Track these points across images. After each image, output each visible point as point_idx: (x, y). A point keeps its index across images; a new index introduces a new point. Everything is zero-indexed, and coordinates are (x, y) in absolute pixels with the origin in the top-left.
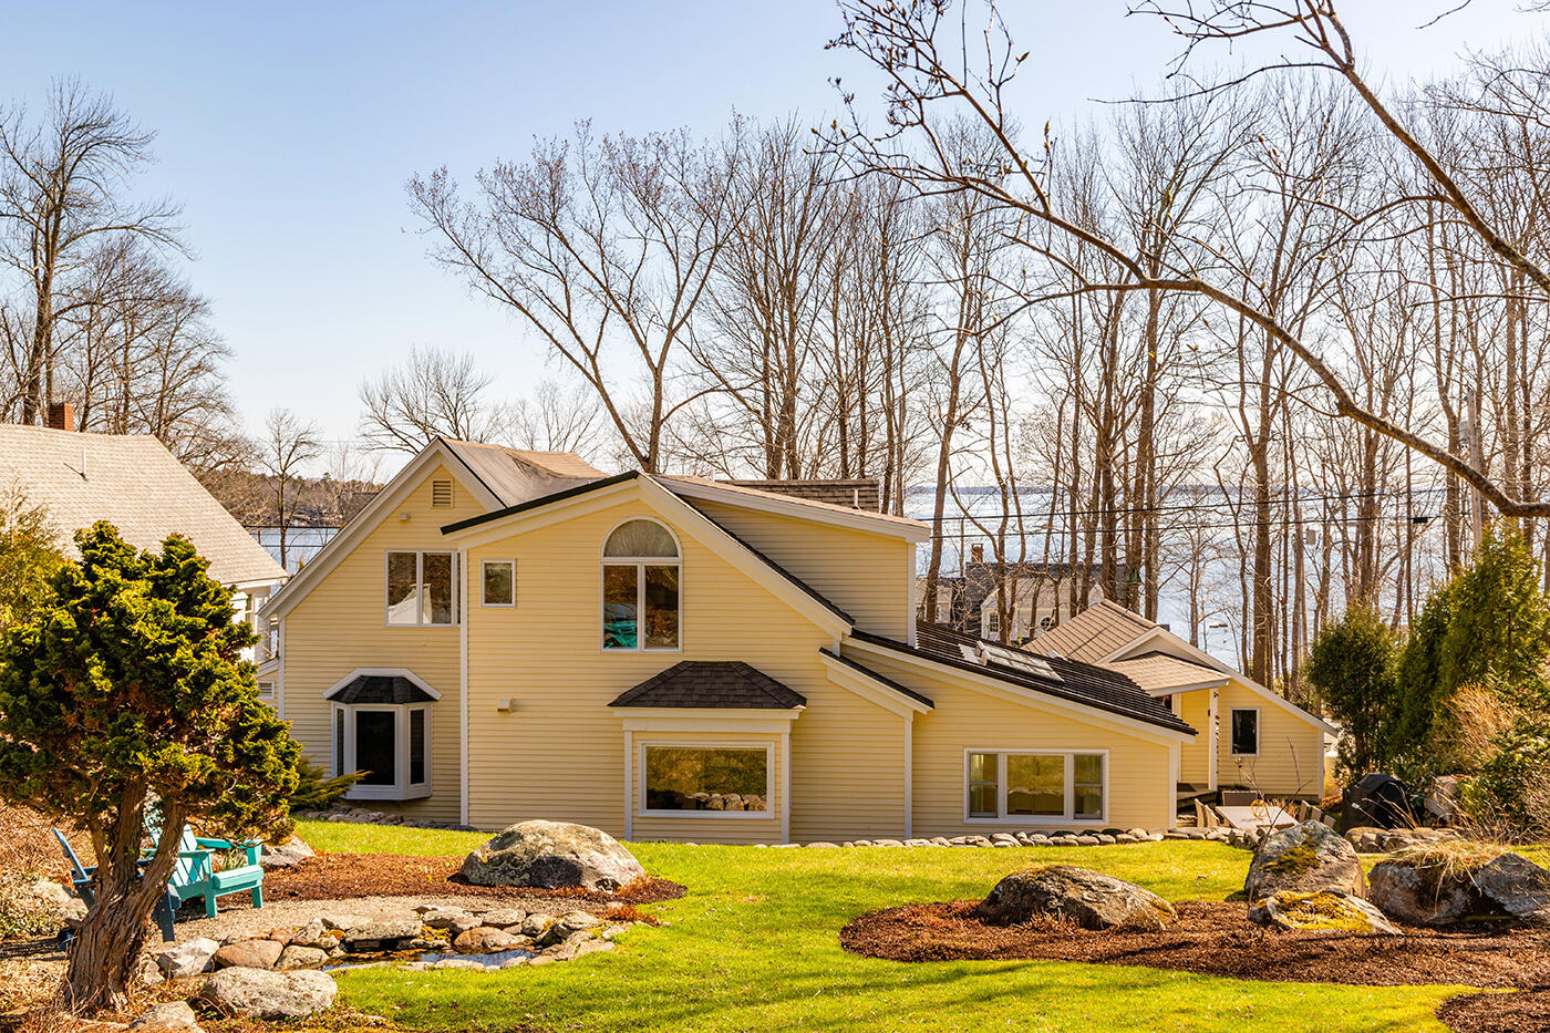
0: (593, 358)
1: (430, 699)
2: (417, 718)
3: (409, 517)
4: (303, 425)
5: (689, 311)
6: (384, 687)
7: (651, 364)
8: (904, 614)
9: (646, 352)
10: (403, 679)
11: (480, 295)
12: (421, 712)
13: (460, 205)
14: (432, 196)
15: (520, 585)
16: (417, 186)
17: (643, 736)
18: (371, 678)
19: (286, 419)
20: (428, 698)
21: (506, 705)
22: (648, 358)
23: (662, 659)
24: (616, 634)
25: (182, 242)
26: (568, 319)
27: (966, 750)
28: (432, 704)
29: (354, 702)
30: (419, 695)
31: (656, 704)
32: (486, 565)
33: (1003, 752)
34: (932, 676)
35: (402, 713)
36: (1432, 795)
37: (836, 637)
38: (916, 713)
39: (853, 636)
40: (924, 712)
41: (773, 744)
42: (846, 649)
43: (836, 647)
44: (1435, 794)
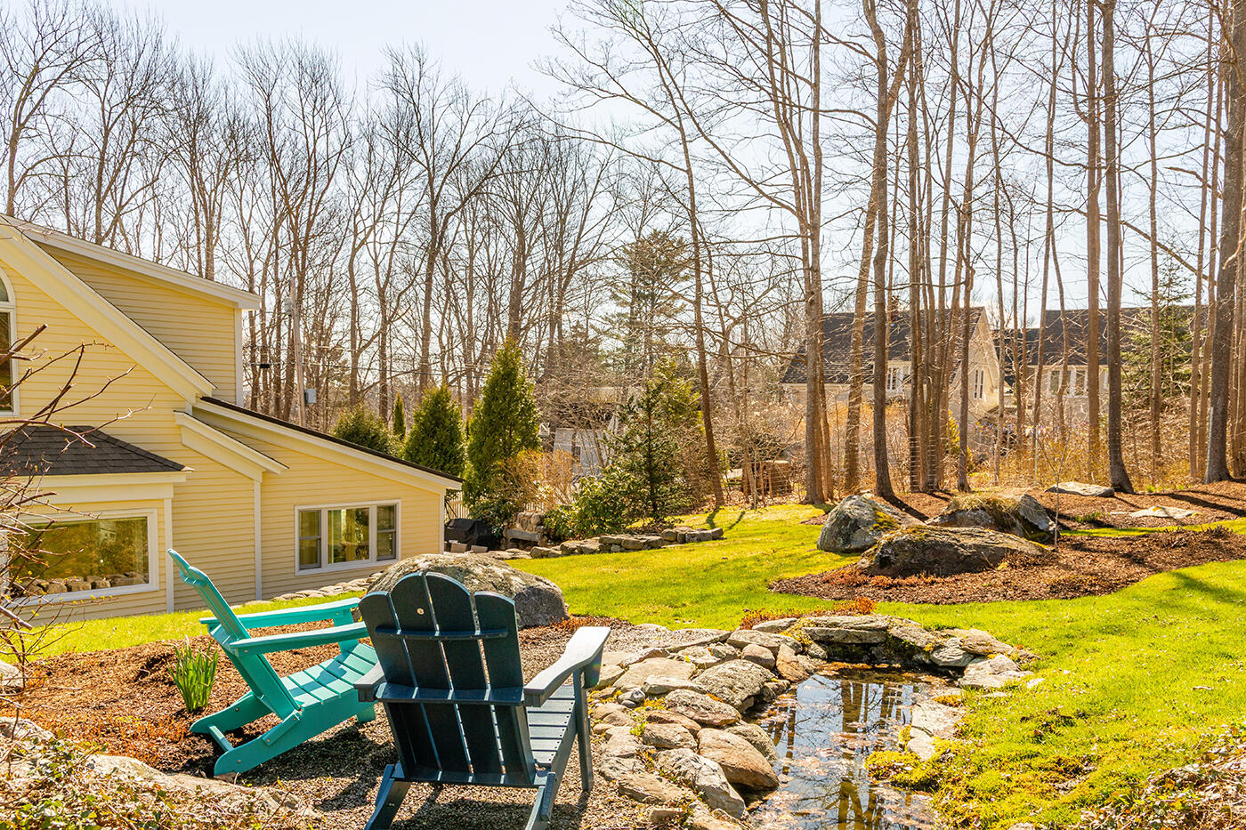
8: (233, 381)
27: (294, 509)
33: (325, 506)
36: (513, 526)
37: (192, 400)
38: (266, 473)
39: (204, 399)
40: (279, 472)
41: (156, 511)
42: (197, 413)
43: (190, 410)
44: (518, 525)
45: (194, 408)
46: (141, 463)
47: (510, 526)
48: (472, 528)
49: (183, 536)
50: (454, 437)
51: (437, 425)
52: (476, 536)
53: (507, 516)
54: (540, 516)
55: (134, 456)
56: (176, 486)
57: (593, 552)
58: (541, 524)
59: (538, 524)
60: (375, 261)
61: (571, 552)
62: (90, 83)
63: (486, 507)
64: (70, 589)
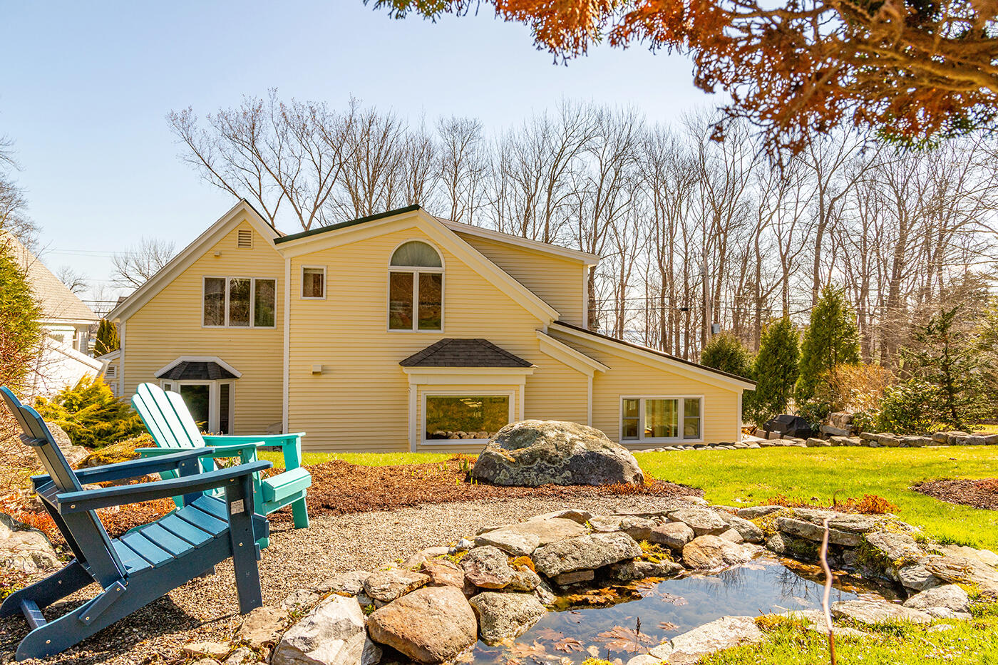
0: (272, 219)
1: (233, 377)
2: (225, 391)
3: (221, 254)
4: (78, 275)
5: (325, 198)
6: (201, 369)
7: (303, 225)
8: (580, 311)
9: (301, 218)
10: (214, 364)
11: (207, 183)
12: (227, 386)
13: (198, 131)
14: (182, 122)
15: (329, 285)
16: (173, 117)
17: (426, 388)
18: (191, 363)
19: (68, 271)
20: (233, 376)
21: (319, 370)
22: (302, 221)
23: (431, 337)
24: (399, 320)
25: (14, 160)
26: (260, 196)
27: (621, 397)
28: (234, 380)
29: (180, 379)
30: (226, 374)
31: (436, 364)
32: (305, 269)
33: (644, 397)
34: (602, 349)
35: (214, 386)
36: (828, 424)
37: (546, 323)
38: (596, 372)
39: (555, 322)
40: (604, 371)
41: (514, 392)
42: (551, 333)
43: (546, 329)
44: (831, 423)
45: (549, 328)
46: (506, 362)
47: (826, 423)
48: (793, 422)
49: (531, 411)
50: (793, 354)
51: (779, 345)
52: (795, 428)
53: (823, 415)
54: (850, 417)
55: (504, 357)
56: (528, 377)
57: (857, 445)
58: (851, 423)
59: (848, 423)
60: (779, 237)
61: (838, 444)
62: (595, 151)
63: (810, 407)
64: (461, 438)
